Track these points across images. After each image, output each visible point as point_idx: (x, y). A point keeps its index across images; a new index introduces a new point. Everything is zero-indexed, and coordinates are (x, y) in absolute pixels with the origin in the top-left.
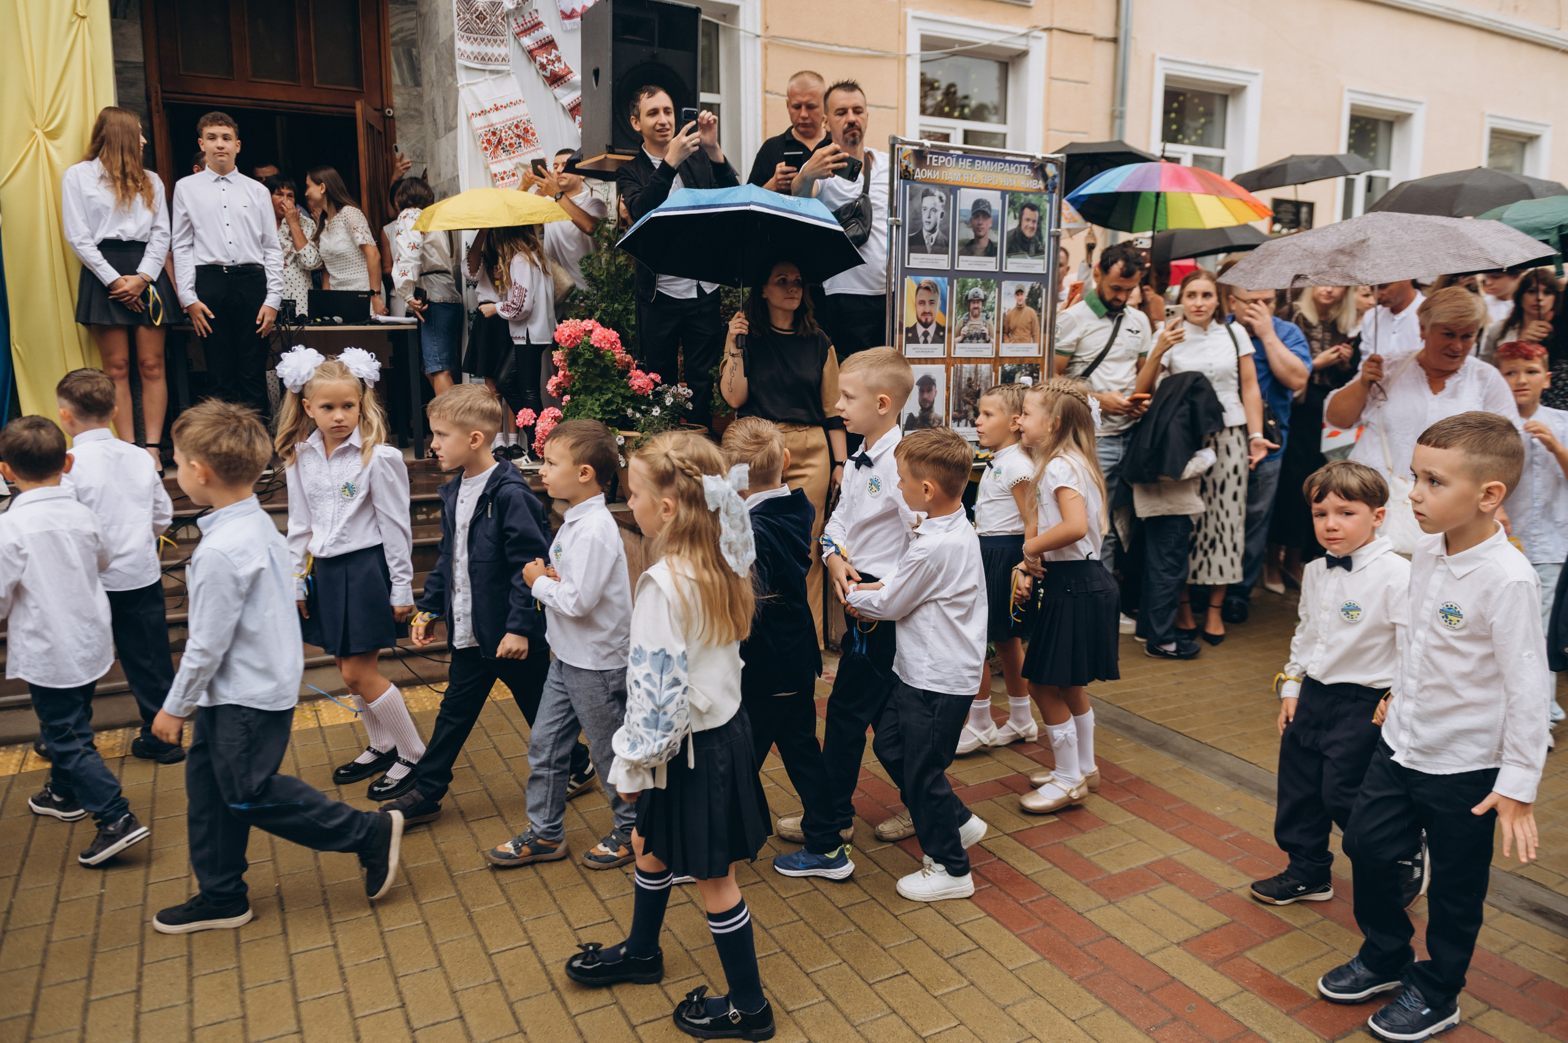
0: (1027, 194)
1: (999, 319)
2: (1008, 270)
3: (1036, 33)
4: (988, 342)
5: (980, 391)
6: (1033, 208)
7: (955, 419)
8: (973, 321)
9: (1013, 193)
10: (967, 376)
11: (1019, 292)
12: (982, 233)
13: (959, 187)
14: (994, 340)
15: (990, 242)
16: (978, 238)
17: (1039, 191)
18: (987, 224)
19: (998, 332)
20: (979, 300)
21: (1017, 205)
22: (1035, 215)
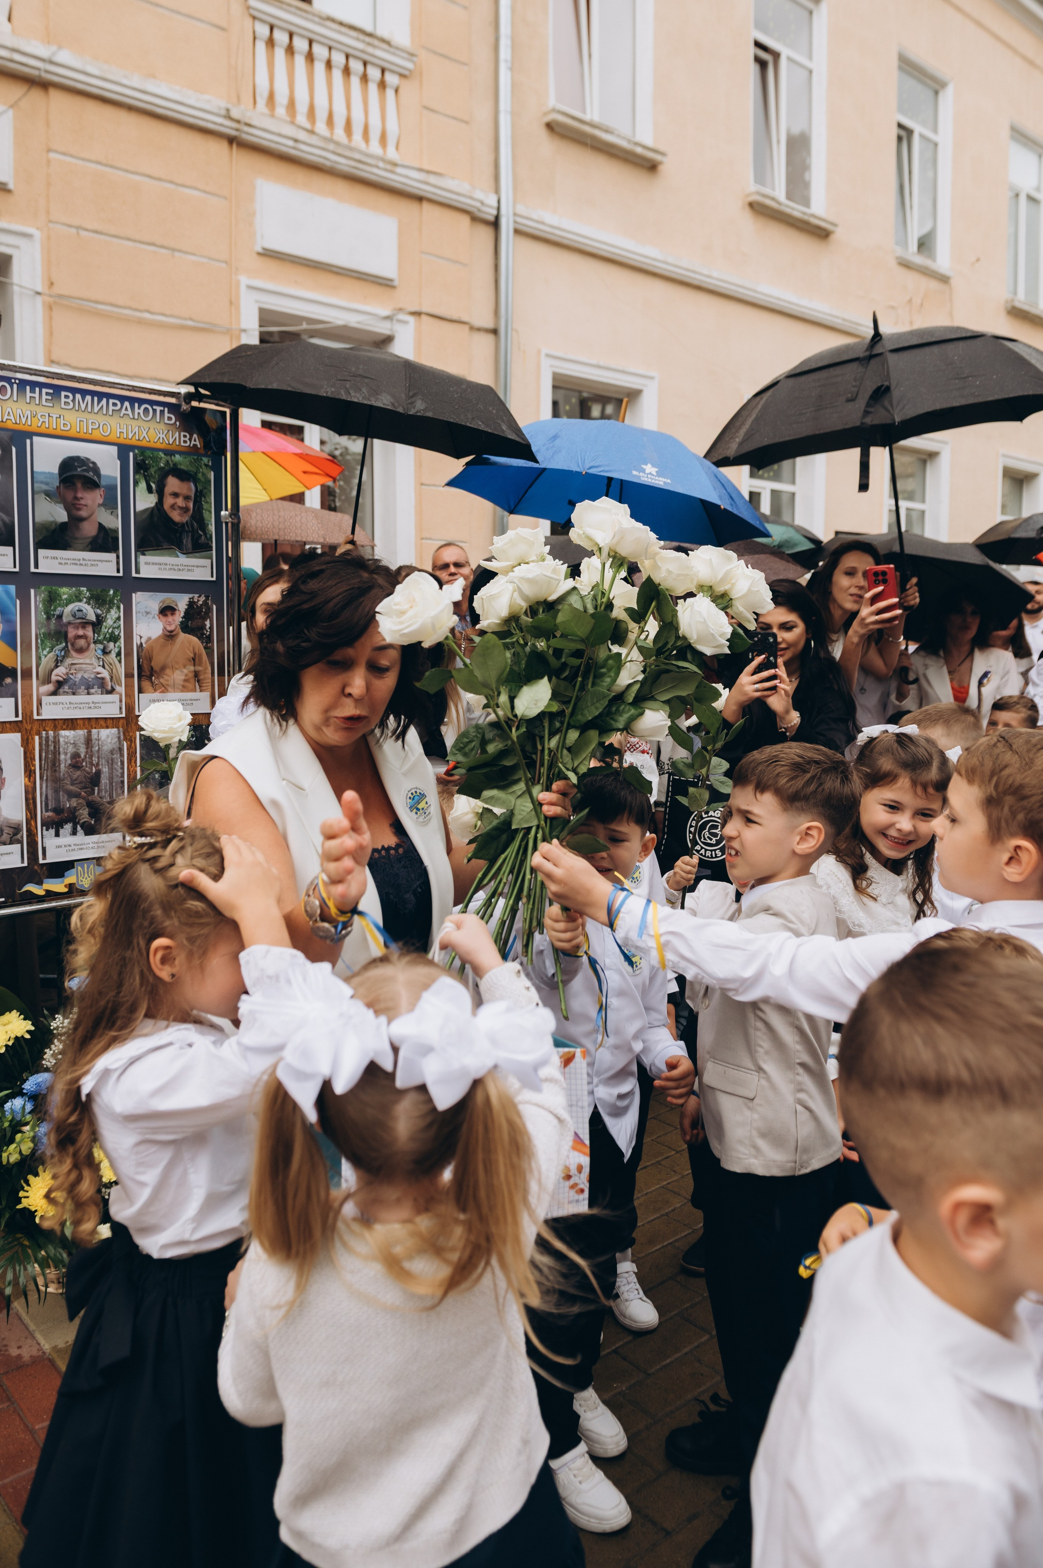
0: (169, 453)
1: (129, 654)
2: (143, 574)
3: (401, 316)
4: (112, 691)
5: (98, 773)
6: (183, 475)
7: (47, 824)
8: (75, 658)
9: (143, 450)
10: (71, 749)
11: (167, 611)
12: (83, 513)
13: (30, 435)
14: (121, 689)
15: (101, 527)
16: (75, 520)
17: (192, 451)
18: (92, 499)
19: (129, 675)
20: (85, 624)
21: (152, 470)
22: (189, 488)
